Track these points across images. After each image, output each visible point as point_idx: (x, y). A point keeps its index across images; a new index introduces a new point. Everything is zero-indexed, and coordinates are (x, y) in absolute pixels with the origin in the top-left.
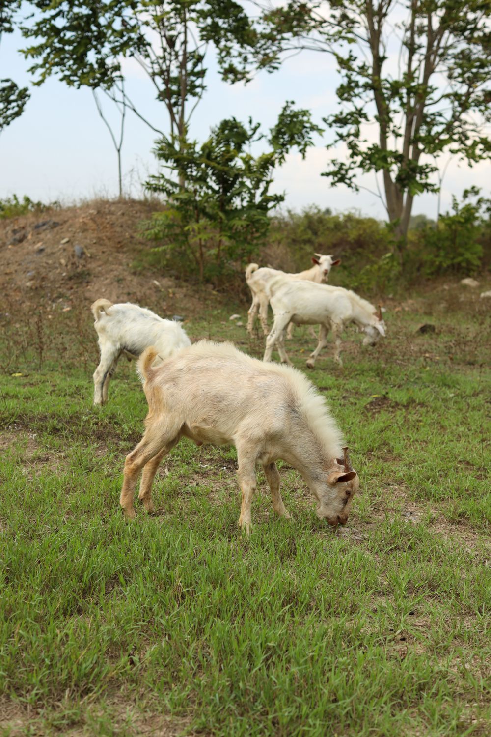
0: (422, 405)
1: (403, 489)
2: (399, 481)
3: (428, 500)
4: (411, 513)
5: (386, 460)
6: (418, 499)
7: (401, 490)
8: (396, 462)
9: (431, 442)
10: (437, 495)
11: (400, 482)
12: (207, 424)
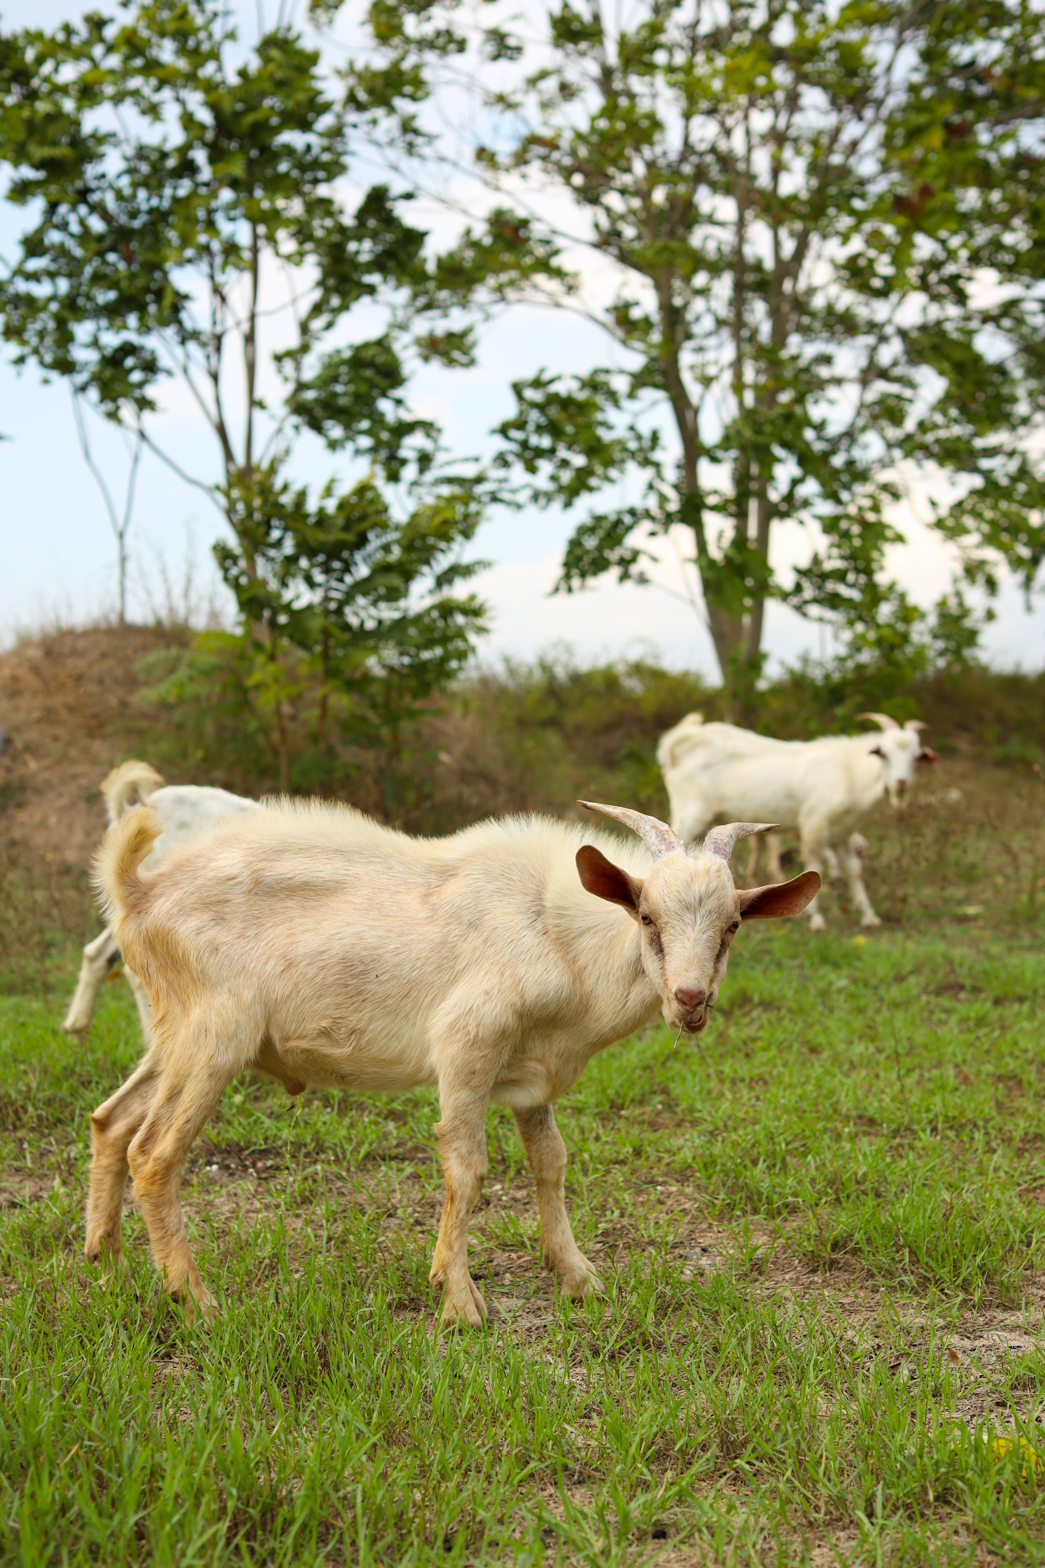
0: (766, 1005)
1: (689, 1190)
2: (681, 1173)
3: (755, 1211)
4: (704, 1250)
5: (654, 1126)
6: (725, 1214)
7: (686, 1196)
8: (679, 1131)
9: (779, 1080)
10: (775, 1197)
11: (684, 1175)
12: (336, 1043)
